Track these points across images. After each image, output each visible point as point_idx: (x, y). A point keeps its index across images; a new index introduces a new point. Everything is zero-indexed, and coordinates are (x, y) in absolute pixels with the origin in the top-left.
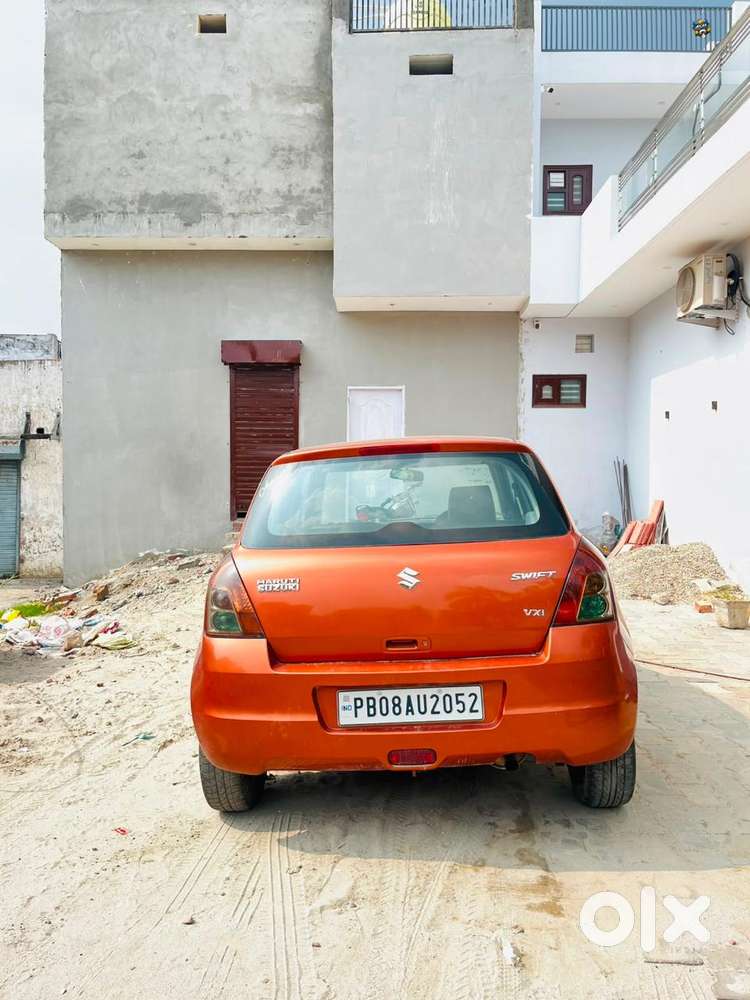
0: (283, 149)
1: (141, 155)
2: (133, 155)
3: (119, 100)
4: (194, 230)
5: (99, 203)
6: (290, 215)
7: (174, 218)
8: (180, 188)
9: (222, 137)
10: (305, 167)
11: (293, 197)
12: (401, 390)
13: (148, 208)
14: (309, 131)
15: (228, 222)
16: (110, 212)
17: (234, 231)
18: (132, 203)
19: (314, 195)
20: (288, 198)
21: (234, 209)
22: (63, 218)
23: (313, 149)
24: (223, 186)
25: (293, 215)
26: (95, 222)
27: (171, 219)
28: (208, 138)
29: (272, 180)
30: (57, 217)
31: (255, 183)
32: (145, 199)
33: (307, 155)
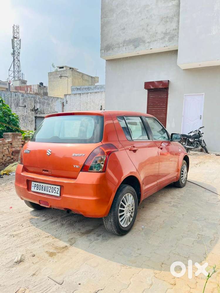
0: (165, 18)
1: (124, 29)
2: (122, 29)
3: (119, 13)
4: (138, 49)
5: (113, 45)
6: (166, 39)
7: (132, 46)
8: (134, 36)
9: (147, 18)
10: (171, 22)
11: (167, 33)
12: (203, 95)
13: (125, 44)
14: (173, 10)
15: (147, 45)
16: (116, 47)
17: (148, 47)
18: (121, 44)
19: (174, 31)
20: (166, 34)
21: (148, 40)
22: (105, 51)
23: (174, 16)
24: (146, 34)
25: (167, 39)
26: (112, 51)
27: (131, 47)
28: (142, 19)
29: (161, 29)
30: (103, 51)
31: (156, 30)
32: (125, 42)
33: (172, 18)
